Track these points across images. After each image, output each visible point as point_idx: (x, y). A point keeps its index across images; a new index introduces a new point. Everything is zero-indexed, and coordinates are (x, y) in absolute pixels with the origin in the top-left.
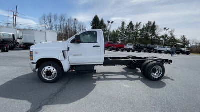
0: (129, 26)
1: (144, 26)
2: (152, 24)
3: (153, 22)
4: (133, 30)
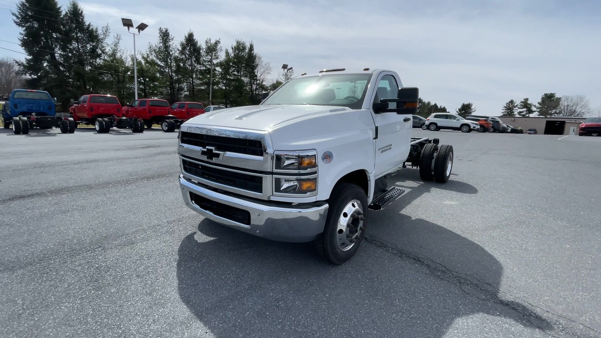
0: (184, 47)
1: (227, 53)
2: (247, 50)
3: (248, 45)
4: (198, 61)
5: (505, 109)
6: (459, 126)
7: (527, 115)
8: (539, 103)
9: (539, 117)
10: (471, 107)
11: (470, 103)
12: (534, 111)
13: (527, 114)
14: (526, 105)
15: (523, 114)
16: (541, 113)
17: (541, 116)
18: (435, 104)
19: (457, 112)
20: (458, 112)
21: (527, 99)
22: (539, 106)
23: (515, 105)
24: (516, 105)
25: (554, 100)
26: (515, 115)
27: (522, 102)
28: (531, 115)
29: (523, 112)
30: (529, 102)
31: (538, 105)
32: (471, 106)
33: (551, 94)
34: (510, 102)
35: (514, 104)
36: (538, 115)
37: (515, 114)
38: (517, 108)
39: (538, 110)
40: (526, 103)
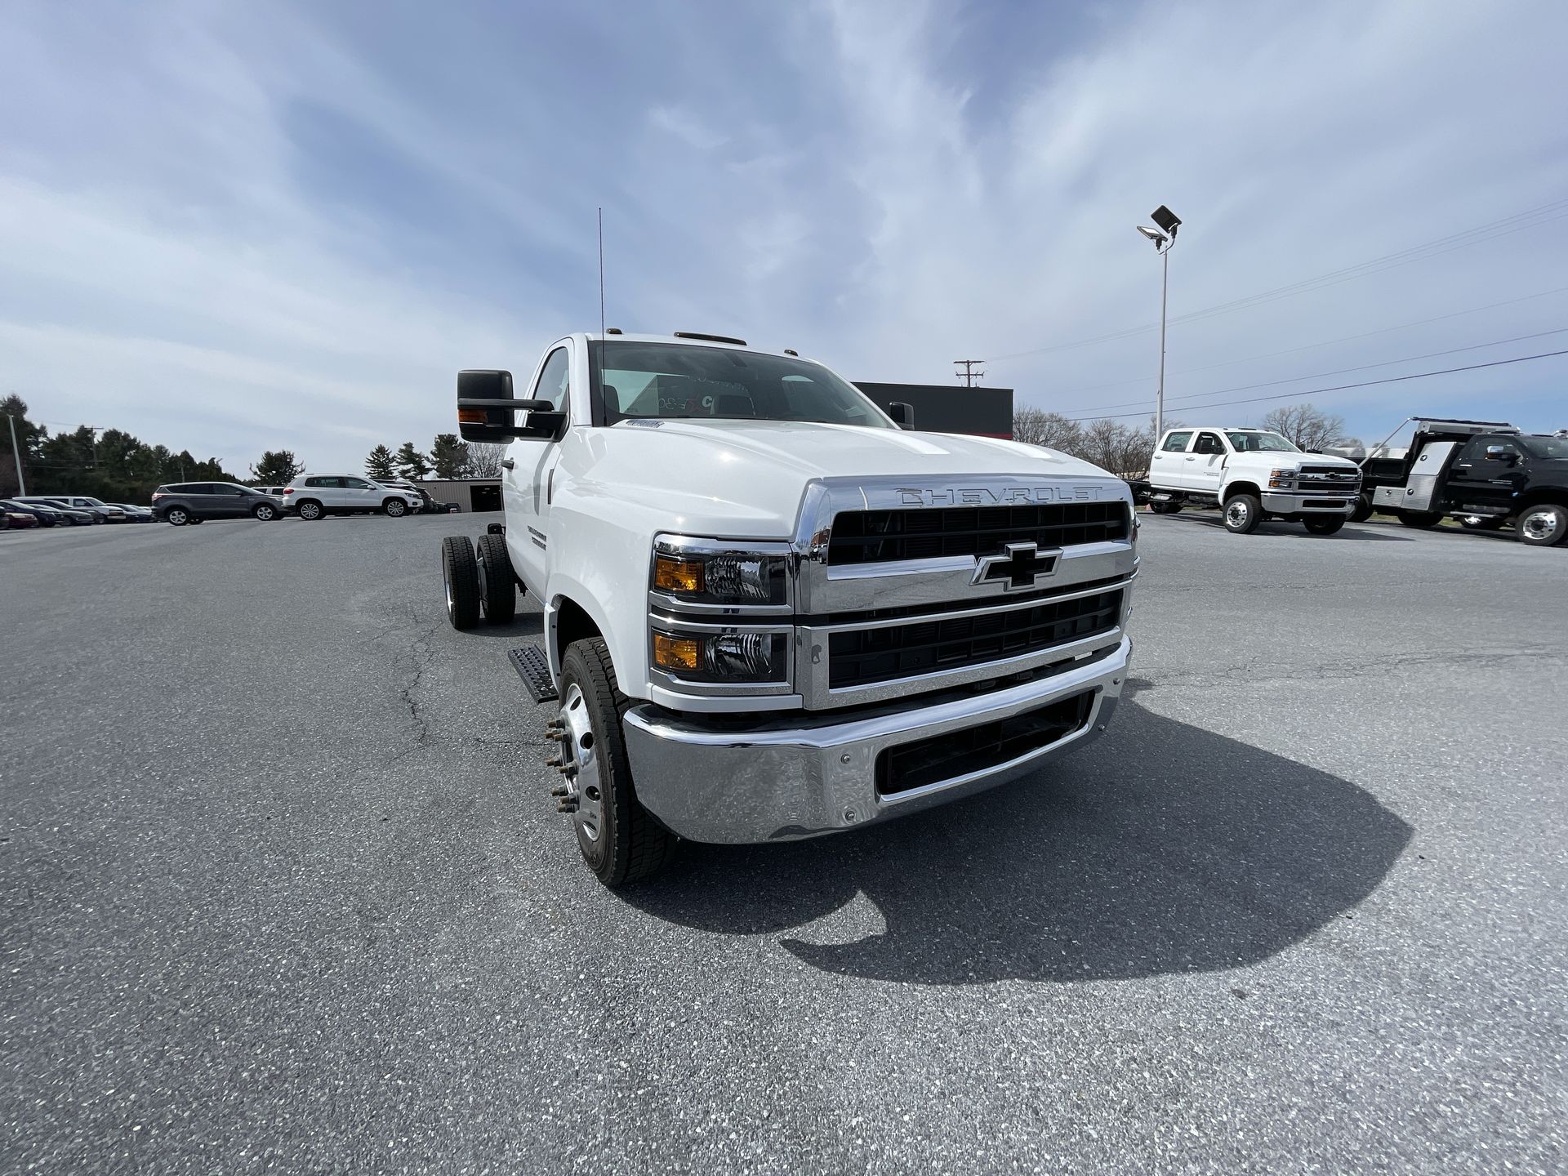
5: (373, 467)
6: (378, 503)
7: (418, 478)
8: (432, 453)
9: (439, 479)
10: (291, 461)
11: (284, 452)
12: (430, 469)
13: (416, 475)
14: (409, 455)
15: (409, 474)
16: (442, 472)
17: (444, 479)
18: (183, 453)
19: (255, 473)
20: (259, 476)
21: (409, 446)
22: (435, 459)
23: (390, 456)
24: (393, 458)
25: (456, 447)
26: (394, 477)
27: (401, 451)
28: (426, 477)
29: (408, 471)
30: (414, 451)
31: (431, 457)
32: (291, 459)
33: (450, 435)
34: (378, 451)
35: (388, 455)
36: (438, 477)
37: (394, 475)
38: (394, 463)
39: (436, 467)
40: (411, 452)
